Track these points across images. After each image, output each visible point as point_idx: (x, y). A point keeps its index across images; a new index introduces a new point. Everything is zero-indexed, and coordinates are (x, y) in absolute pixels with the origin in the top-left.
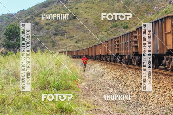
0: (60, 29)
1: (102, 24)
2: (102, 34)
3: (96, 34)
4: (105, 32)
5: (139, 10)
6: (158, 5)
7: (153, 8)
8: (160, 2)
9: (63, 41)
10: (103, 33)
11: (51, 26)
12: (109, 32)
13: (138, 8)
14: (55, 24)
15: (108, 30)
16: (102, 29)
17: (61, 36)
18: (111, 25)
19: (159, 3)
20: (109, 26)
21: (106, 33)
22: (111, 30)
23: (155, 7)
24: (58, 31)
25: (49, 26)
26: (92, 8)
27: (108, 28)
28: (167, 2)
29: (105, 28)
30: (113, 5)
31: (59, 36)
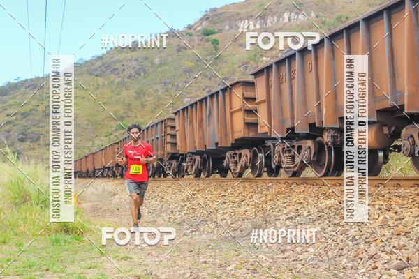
0: (29, 131)
1: (100, 124)
2: (101, 140)
3: (91, 140)
4: (106, 136)
5: (161, 102)
6: (191, 95)
7: (183, 101)
8: (193, 91)
9: (35, 151)
10: (102, 138)
11: (14, 125)
12: (112, 136)
13: (160, 99)
14: (20, 122)
15: (111, 134)
16: (101, 132)
17: (31, 142)
18: (115, 125)
19: (192, 93)
20: (111, 127)
21: (107, 138)
22: (116, 134)
23: (186, 99)
24: (26, 135)
25: (11, 125)
26: (84, 98)
27: (110, 131)
28: (204, 92)
29: (106, 130)
30: (119, 94)
31: (28, 143)
